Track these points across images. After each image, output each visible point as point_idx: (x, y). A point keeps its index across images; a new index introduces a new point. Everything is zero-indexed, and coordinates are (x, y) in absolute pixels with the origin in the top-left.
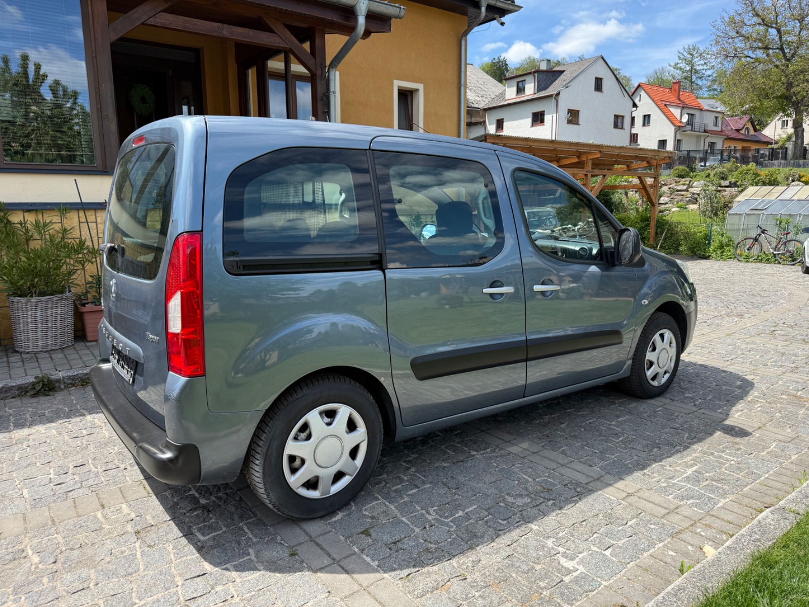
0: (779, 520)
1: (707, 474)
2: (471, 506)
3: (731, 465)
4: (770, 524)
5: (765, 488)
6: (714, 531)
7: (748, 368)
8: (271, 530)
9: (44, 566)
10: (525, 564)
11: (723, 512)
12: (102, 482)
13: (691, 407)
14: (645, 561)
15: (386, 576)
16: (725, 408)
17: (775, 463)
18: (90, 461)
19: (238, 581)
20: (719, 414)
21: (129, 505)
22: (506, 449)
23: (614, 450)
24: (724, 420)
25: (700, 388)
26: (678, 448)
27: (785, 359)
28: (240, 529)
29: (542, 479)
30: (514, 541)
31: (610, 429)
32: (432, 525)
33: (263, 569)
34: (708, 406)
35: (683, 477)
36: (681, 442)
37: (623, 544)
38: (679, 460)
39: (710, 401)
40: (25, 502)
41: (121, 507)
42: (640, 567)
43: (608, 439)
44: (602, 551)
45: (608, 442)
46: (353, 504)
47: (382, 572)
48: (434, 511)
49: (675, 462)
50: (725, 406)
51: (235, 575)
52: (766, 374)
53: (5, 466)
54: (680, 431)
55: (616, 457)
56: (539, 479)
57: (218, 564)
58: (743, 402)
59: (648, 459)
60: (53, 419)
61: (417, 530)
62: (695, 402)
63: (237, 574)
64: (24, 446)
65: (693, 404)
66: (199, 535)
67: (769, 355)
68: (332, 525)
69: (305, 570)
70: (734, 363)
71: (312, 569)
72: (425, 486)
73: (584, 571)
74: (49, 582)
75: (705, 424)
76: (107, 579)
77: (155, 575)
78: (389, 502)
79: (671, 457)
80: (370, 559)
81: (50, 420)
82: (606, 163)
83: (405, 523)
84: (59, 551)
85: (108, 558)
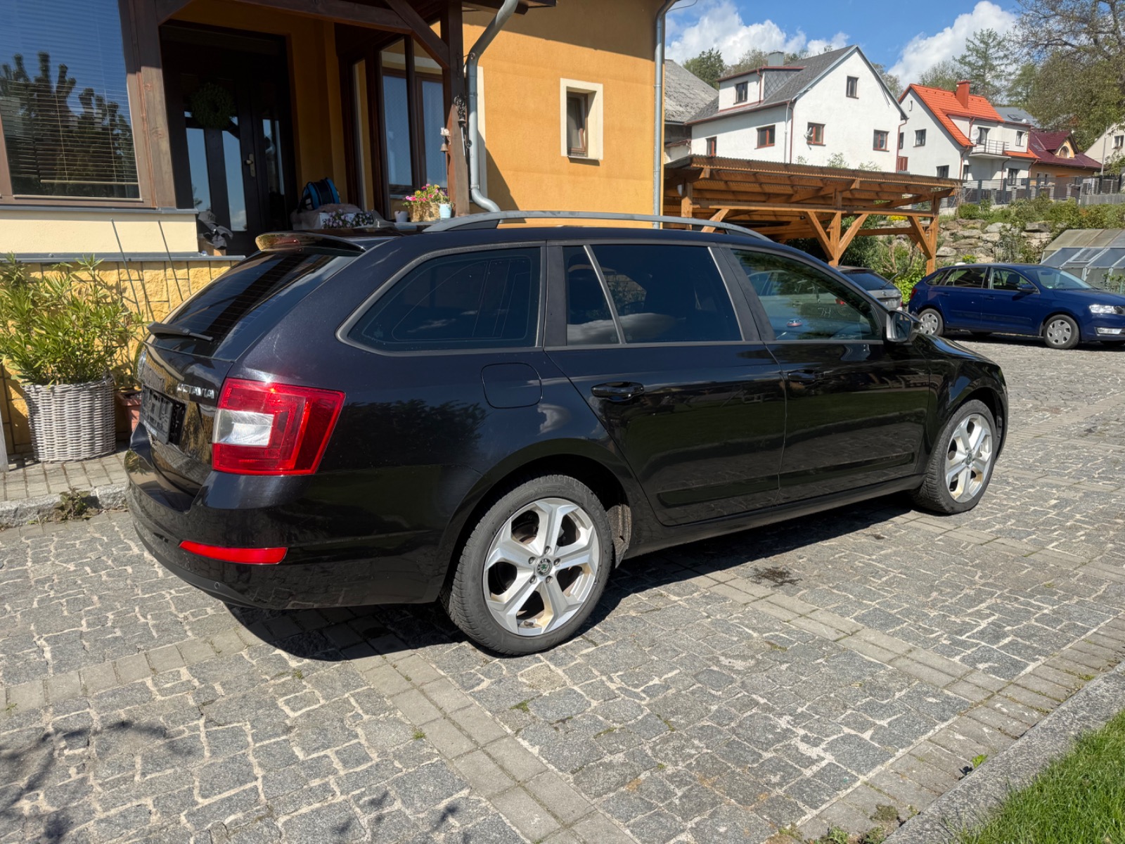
1: (1009, 628)
2: (673, 669)
3: (1043, 614)
5: (1093, 647)
6: (1020, 706)
7: (1066, 481)
8: (389, 702)
9: (71, 752)
10: (749, 752)
11: (1032, 679)
12: (153, 638)
13: (986, 534)
14: (922, 747)
15: (551, 767)
16: (1034, 537)
17: (1108, 612)
18: (137, 609)
19: (342, 773)
20: (1024, 545)
21: (190, 669)
22: (720, 592)
23: (874, 594)
24: (1033, 553)
25: (997, 510)
26: (966, 591)
27: (1119, 470)
28: (344, 702)
29: (772, 633)
30: (731, 719)
31: (870, 565)
32: (616, 697)
33: (378, 757)
34: (1009, 534)
35: (975, 631)
36: (973, 583)
37: (890, 724)
38: (969, 608)
39: (1014, 527)
40: (47, 664)
41: (179, 672)
42: (914, 756)
43: (865, 578)
44: (860, 734)
45: (865, 583)
46: (504, 668)
47: (545, 761)
48: (618, 676)
49: (963, 611)
50: (1034, 533)
51: (337, 764)
52: (1092, 489)
53: (19, 616)
54: (969, 568)
55: (878, 603)
56: (767, 634)
57: (314, 750)
58: (1059, 529)
59: (924, 605)
60: (86, 553)
61: (594, 703)
62: (990, 527)
63: (340, 764)
64: (46, 589)
65: (989, 530)
66: (287, 710)
67: (1095, 464)
68: (474, 697)
69: (436, 759)
70: (1045, 474)
71: (446, 758)
72: (606, 644)
73: (834, 762)
74: (78, 773)
75: (1006, 559)
76: (158, 769)
77: (225, 764)
78: (555, 665)
79: (956, 604)
80: (528, 744)
81: (82, 554)
82: (863, 197)
83: (578, 693)
84: (92, 731)
85: (160, 742)
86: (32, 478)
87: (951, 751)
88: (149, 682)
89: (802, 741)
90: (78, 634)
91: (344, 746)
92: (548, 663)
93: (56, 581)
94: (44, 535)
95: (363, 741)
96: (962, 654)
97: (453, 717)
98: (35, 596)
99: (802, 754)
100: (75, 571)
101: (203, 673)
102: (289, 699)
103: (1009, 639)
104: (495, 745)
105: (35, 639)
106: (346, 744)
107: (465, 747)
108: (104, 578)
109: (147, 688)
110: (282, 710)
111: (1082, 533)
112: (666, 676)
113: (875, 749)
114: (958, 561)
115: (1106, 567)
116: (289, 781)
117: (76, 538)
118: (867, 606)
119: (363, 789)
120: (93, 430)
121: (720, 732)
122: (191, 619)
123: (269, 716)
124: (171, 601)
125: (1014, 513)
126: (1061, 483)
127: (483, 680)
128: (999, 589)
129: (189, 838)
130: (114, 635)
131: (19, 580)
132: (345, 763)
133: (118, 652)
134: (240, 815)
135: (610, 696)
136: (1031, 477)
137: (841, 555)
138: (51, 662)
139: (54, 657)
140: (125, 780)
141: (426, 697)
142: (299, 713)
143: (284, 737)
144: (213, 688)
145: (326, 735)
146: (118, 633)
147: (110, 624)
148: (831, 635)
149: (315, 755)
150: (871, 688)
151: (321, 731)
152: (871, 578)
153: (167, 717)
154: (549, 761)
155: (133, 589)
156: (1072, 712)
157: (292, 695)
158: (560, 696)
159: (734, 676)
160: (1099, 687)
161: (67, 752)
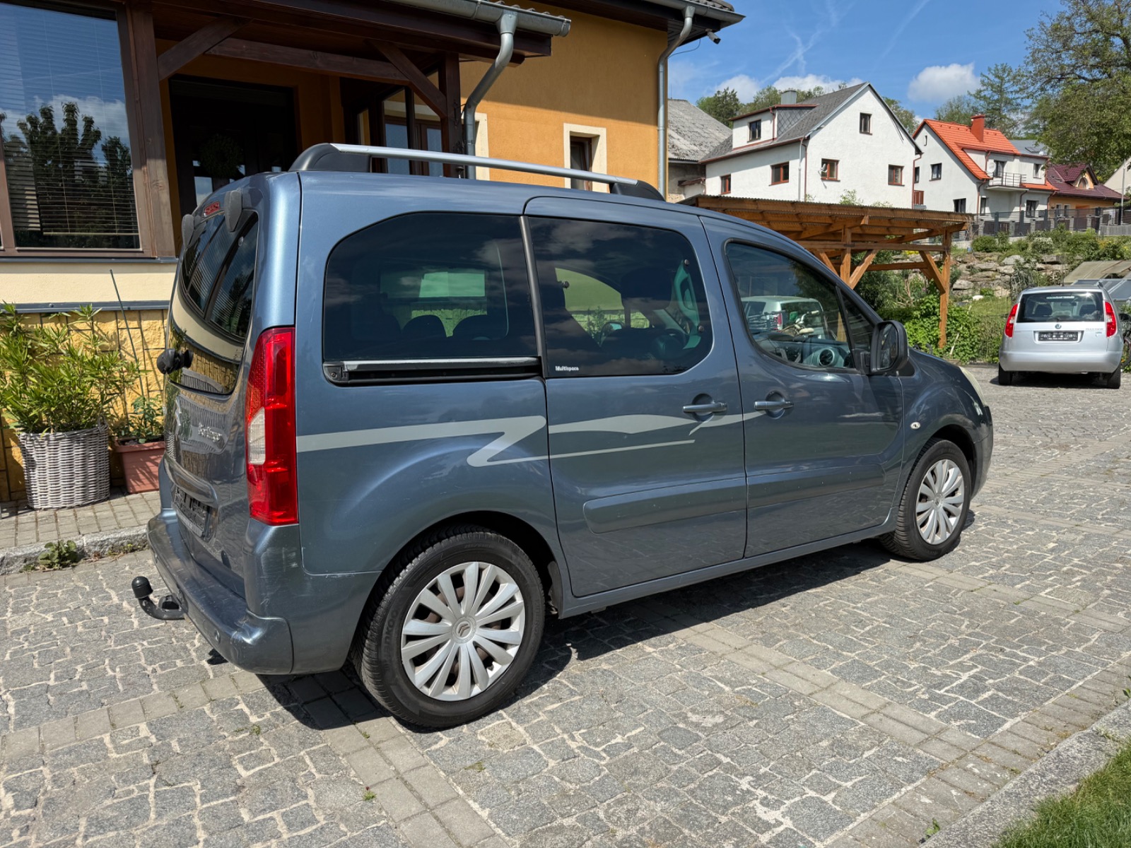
0: (1090, 752)
1: (991, 681)
2: (636, 727)
3: (1028, 666)
4: (1075, 758)
5: (1077, 701)
6: (993, 766)
7: (1066, 524)
8: (344, 761)
9: (18, 813)
10: (705, 815)
11: (1009, 737)
12: (119, 691)
13: (977, 581)
14: (884, 811)
15: (499, 831)
16: (1028, 582)
17: (1097, 664)
18: (107, 661)
19: (285, 836)
20: (1018, 591)
21: (150, 725)
22: (698, 643)
23: (855, 645)
24: (1025, 600)
25: (993, 554)
26: (950, 641)
27: (1125, 511)
28: (299, 761)
29: (744, 687)
30: (692, 780)
31: (854, 614)
32: (575, 757)
33: (324, 819)
34: (1002, 580)
35: (954, 684)
36: (957, 633)
37: (854, 786)
38: (951, 660)
39: (1008, 573)
40: (10, 719)
41: (138, 728)
42: (875, 820)
43: (848, 628)
44: (822, 797)
45: (848, 633)
47: (493, 825)
48: (580, 735)
49: (945, 663)
50: (1028, 579)
51: (282, 828)
52: (1094, 531)
54: (956, 616)
55: (857, 655)
56: (740, 688)
57: (261, 812)
58: (1055, 574)
59: (904, 658)
60: (66, 603)
62: (984, 573)
63: (285, 827)
64: (21, 640)
65: (981, 576)
66: (240, 769)
67: (1100, 504)
68: (430, 756)
70: (1046, 515)
71: (393, 820)
72: (572, 699)
73: (792, 827)
74: (20, 836)
75: (996, 607)
76: (101, 831)
77: (168, 827)
78: (517, 722)
79: (939, 655)
80: (478, 806)
81: (62, 604)
82: (874, 233)
83: (537, 753)
84: (42, 790)
85: (108, 802)
86: (23, 525)
87: (916, 816)
88: (107, 739)
89: (761, 803)
90: (44, 688)
91: (292, 807)
92: (510, 720)
93: (32, 632)
94: (29, 584)
95: (311, 802)
96: (940, 710)
97: (406, 777)
98: (9, 649)
99: (760, 819)
100: (52, 621)
101: (162, 729)
102: (244, 757)
103: (990, 693)
104: (446, 807)
106: (295, 806)
107: (413, 809)
108: (80, 629)
109: (105, 744)
110: (235, 769)
111: (1078, 578)
112: (629, 734)
113: (836, 812)
114: (945, 609)
115: (1099, 615)
117: (59, 587)
118: (847, 658)
120: (86, 477)
121: (677, 795)
122: (159, 671)
123: (220, 774)
124: (141, 653)
125: (1009, 557)
126: (1062, 525)
127: (442, 739)
128: (985, 639)
130: (80, 689)
132: (290, 826)
133: (81, 706)
135: (568, 756)
136: (1031, 519)
137: (825, 602)
138: (13, 718)
139: (17, 712)
140: (66, 843)
141: (382, 755)
142: (252, 771)
143: (232, 798)
144: (169, 745)
145: (274, 796)
146: (85, 686)
147: (77, 677)
148: (804, 688)
149: (260, 817)
150: (839, 747)
151: (271, 791)
152: (854, 628)
153: (119, 776)
154: (498, 825)
155: (106, 640)
156: (1040, 775)
157: (248, 753)
158: (517, 756)
159: (700, 734)
160: (1072, 747)
161: (13, 813)
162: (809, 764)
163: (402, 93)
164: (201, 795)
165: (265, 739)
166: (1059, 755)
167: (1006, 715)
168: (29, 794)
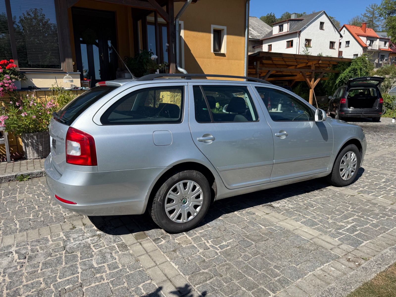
1: (359, 228)
2: (230, 239)
3: (373, 223)
4: (388, 256)
5: (390, 236)
7: (389, 173)
8: (129, 247)
9: (19, 261)
10: (253, 271)
11: (364, 248)
12: (53, 221)
14: (318, 272)
15: (181, 273)
16: (374, 193)
18: (50, 211)
19: (108, 272)
20: (370, 196)
21: (64, 233)
23: (310, 213)
24: (373, 199)
25: (362, 183)
26: (345, 213)
28: (113, 247)
29: (269, 227)
30: (249, 259)
31: (310, 203)
32: (208, 249)
33: (122, 267)
34: (365, 192)
35: (345, 229)
36: (348, 210)
38: (345, 220)
39: (367, 189)
40: (17, 229)
41: (60, 234)
42: (314, 275)
44: (295, 266)
45: (307, 209)
46: (171, 236)
47: (179, 271)
48: (211, 241)
49: (342, 221)
50: (374, 192)
51: (107, 269)
53: (11, 212)
54: (347, 204)
55: (311, 217)
56: (267, 227)
57: (100, 263)
58: (384, 190)
59: (328, 219)
61: (201, 251)
62: (358, 189)
63: (108, 269)
64: (21, 203)
65: (357, 190)
66: (93, 249)
68: (158, 247)
69: (141, 269)
70: (382, 169)
71: (145, 268)
72: (208, 229)
73: (284, 276)
74: (20, 268)
75: (362, 201)
76: (47, 268)
77: (69, 268)
78: (189, 236)
79: (340, 218)
80: (174, 265)
81: (35, 191)
82: (323, 66)
83: (195, 247)
84: (27, 253)
85: (49, 258)
86: (22, 164)
87: (329, 274)
88: (49, 237)
89: (274, 268)
90: (29, 219)
92: (186, 235)
93: (25, 200)
95: (117, 260)
96: (339, 237)
97: (150, 253)
98: (17, 206)
99: (273, 273)
100: (32, 197)
101: (67, 234)
102: (95, 245)
103: (358, 232)
104: (163, 264)
105: (14, 221)
106: (111, 262)
108: (41, 200)
109: (48, 239)
111: (393, 192)
112: (228, 242)
113: (300, 272)
114: (343, 202)
116: (90, 274)
117: (34, 186)
118: (306, 218)
119: (114, 278)
121: (244, 263)
122: (67, 215)
123: (87, 250)
124: (61, 209)
125: (368, 184)
126: (388, 173)
127: (162, 241)
128: (357, 213)
129: (52, 293)
131: (13, 200)
132: (110, 269)
133: (41, 226)
134: (71, 286)
135: (206, 248)
136: (377, 171)
139: (20, 227)
140: (35, 272)
141: (142, 246)
143: (91, 259)
144: (70, 240)
145: (105, 258)
146: (42, 219)
147: (40, 216)
148: (291, 228)
149: (100, 265)
150: (302, 249)
151: (104, 257)
152: (310, 207)
153: (53, 250)
154: (181, 271)
155: (49, 204)
156: (375, 262)
157: (96, 244)
158: (189, 248)
159: (253, 243)
160: (387, 252)
161: (18, 261)
162: (292, 255)
163: (153, 13)
164: (80, 257)
165: (102, 239)
166: (382, 255)
167: (364, 240)
168: (23, 254)
